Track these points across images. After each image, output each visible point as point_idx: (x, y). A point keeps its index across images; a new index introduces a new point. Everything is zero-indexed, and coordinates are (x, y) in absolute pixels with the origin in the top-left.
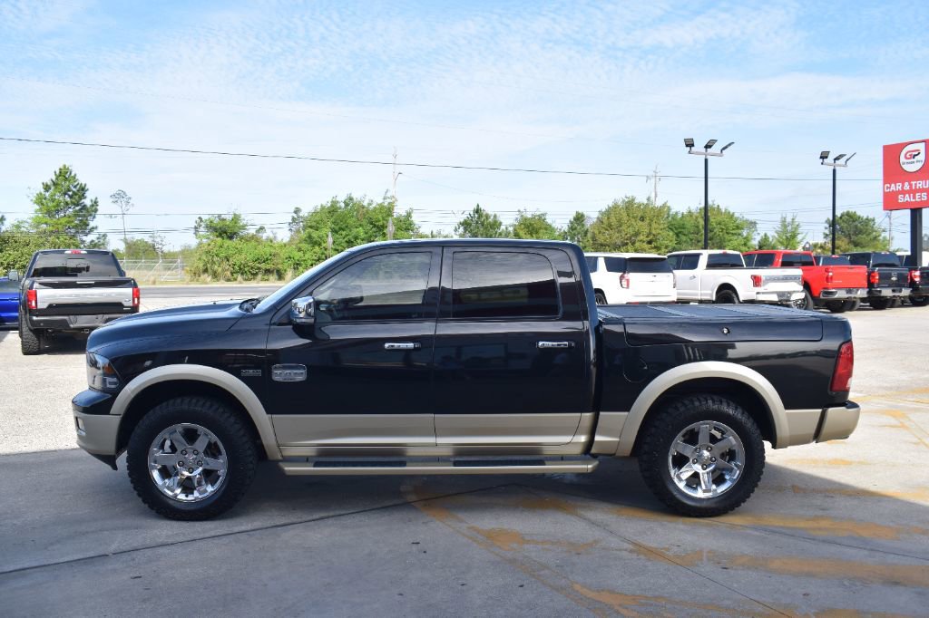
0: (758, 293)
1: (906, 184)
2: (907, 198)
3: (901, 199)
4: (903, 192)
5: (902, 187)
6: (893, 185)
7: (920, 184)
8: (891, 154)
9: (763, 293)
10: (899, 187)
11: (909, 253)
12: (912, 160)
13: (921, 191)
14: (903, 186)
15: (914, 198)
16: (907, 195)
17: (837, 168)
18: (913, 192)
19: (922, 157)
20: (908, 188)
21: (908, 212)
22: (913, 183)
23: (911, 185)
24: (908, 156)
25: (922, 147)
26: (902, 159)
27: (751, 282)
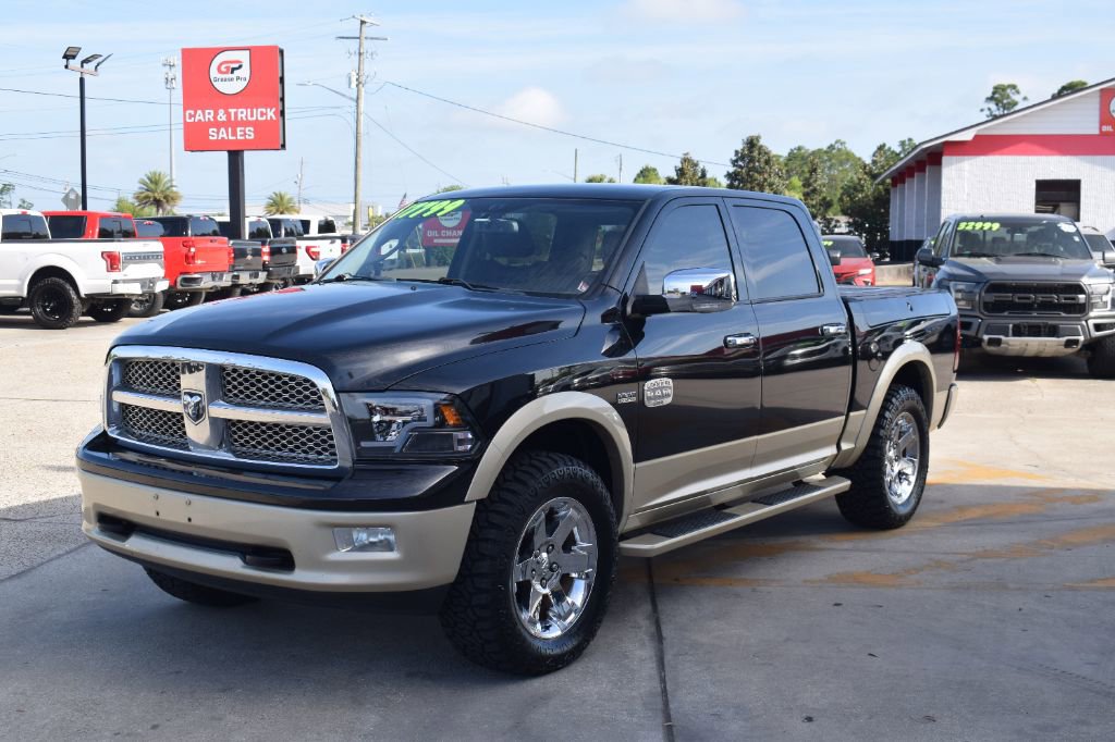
0: (115, 282)
1: (221, 112)
2: (223, 134)
3: (213, 134)
4: (217, 125)
5: (215, 118)
6: (199, 112)
7: (243, 114)
8: (197, 62)
9: (125, 281)
10: (209, 115)
11: (227, 219)
12: (230, 76)
13: (246, 124)
14: (216, 114)
15: (234, 134)
16: (223, 130)
17: (86, 77)
18: (232, 124)
19: (245, 72)
20: (224, 118)
21: (225, 154)
22: (232, 111)
23: (228, 115)
24: (223, 69)
25: (244, 57)
26: (214, 73)
27: (103, 264)
